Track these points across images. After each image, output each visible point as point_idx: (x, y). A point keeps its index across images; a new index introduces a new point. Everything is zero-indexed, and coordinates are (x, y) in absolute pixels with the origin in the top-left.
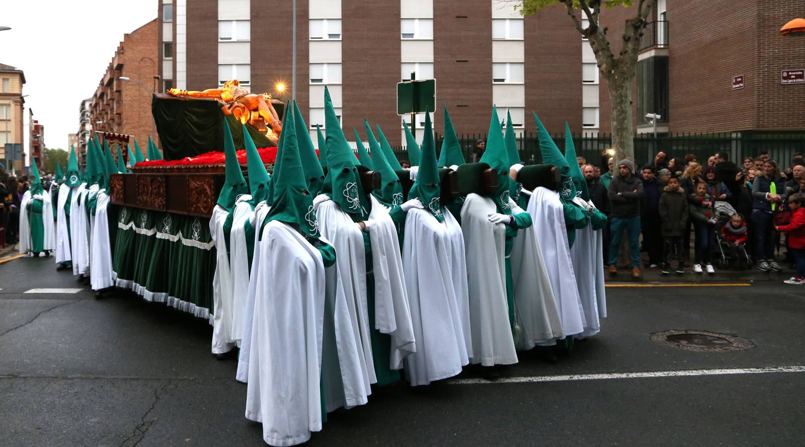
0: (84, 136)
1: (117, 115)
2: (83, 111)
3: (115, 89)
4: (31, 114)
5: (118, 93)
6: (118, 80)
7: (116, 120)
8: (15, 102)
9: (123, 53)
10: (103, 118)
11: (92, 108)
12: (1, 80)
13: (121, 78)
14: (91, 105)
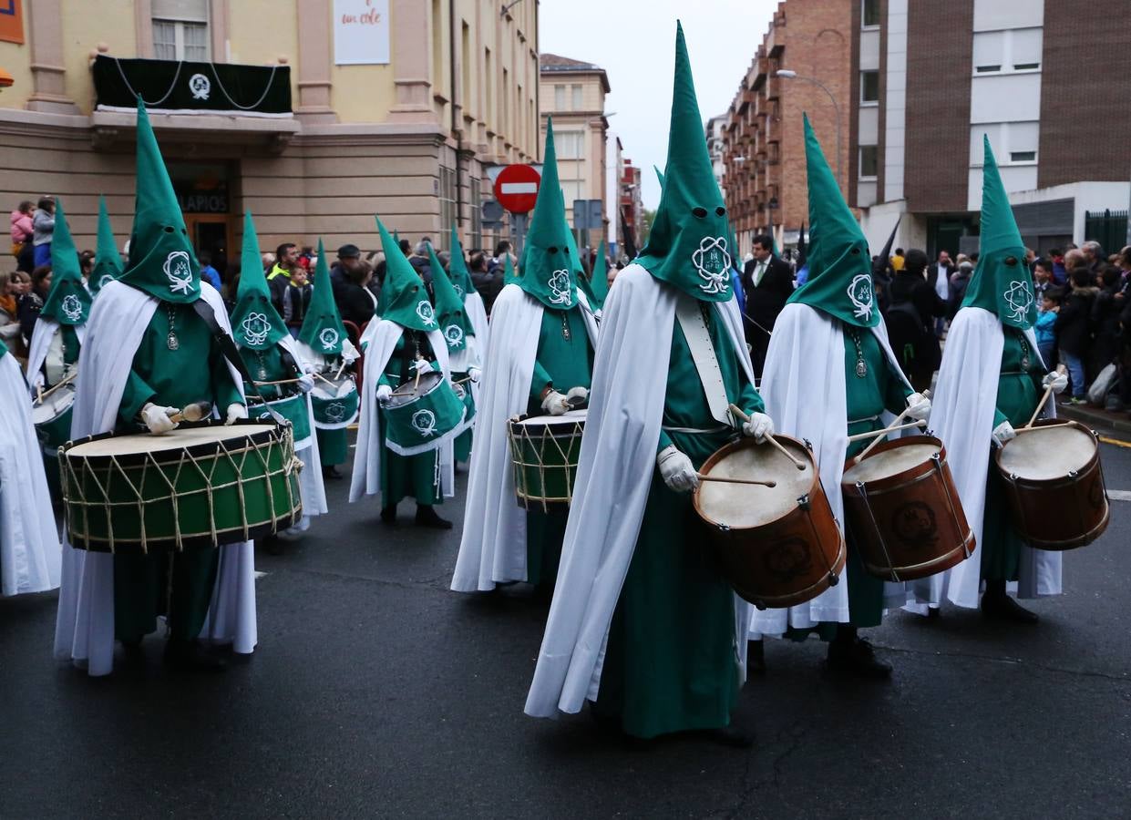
1: (771, 145)
2: (710, 139)
3: (768, 95)
4: (620, 148)
5: (773, 103)
6: (775, 76)
7: (770, 154)
8: (593, 126)
9: (784, 25)
10: (746, 151)
11: (725, 132)
12: (569, 88)
13: (779, 72)
14: (724, 127)
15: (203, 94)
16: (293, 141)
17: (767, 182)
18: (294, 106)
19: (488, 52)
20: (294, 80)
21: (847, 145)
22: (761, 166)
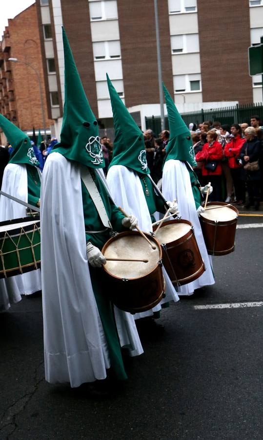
1: (10, 93)
3: (6, 69)
5: (8, 73)
6: (8, 61)
7: (10, 96)
9: (9, 37)
13: (10, 59)
17: (10, 109)
21: (45, 92)
22: (6, 102)
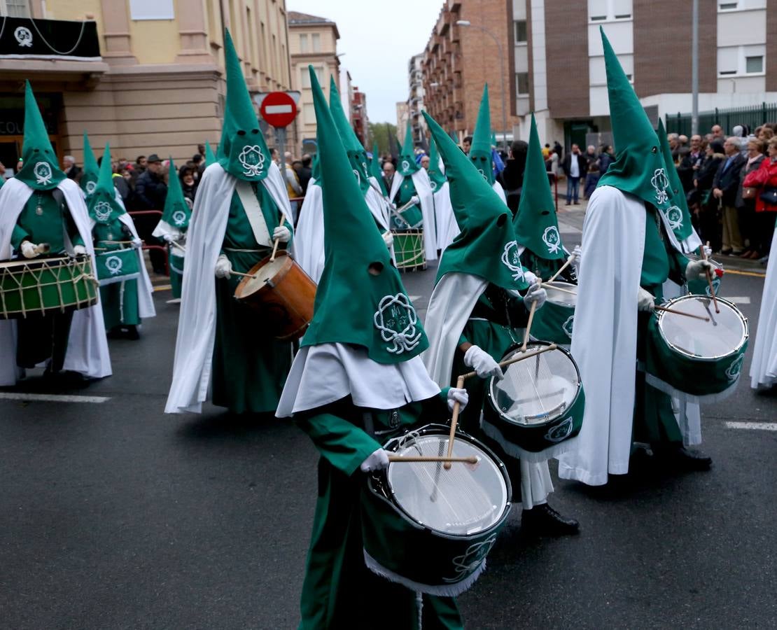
0: (415, 104)
1: (456, 74)
2: (413, 71)
3: (452, 38)
4: (350, 78)
5: (456, 44)
6: (456, 25)
7: (455, 81)
8: (329, 64)
10: (438, 79)
11: (423, 66)
12: (310, 37)
13: (459, 22)
14: (422, 62)
15: (27, 42)
16: (102, 79)
17: (455, 100)
18: (102, 51)
19: (248, 10)
20: (100, 32)
21: (508, 73)
22: (449, 89)
